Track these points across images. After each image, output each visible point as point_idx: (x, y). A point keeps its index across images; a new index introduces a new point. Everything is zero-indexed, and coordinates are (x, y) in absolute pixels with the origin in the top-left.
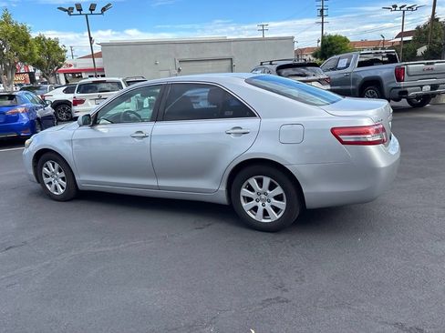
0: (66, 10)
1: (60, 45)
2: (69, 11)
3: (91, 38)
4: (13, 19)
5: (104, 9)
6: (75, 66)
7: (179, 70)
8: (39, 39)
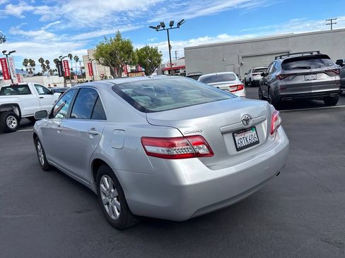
0: (154, 28)
1: (158, 51)
2: (157, 28)
3: (170, 46)
4: (123, 37)
5: (179, 24)
6: (176, 64)
7: (242, 64)
8: (146, 48)
